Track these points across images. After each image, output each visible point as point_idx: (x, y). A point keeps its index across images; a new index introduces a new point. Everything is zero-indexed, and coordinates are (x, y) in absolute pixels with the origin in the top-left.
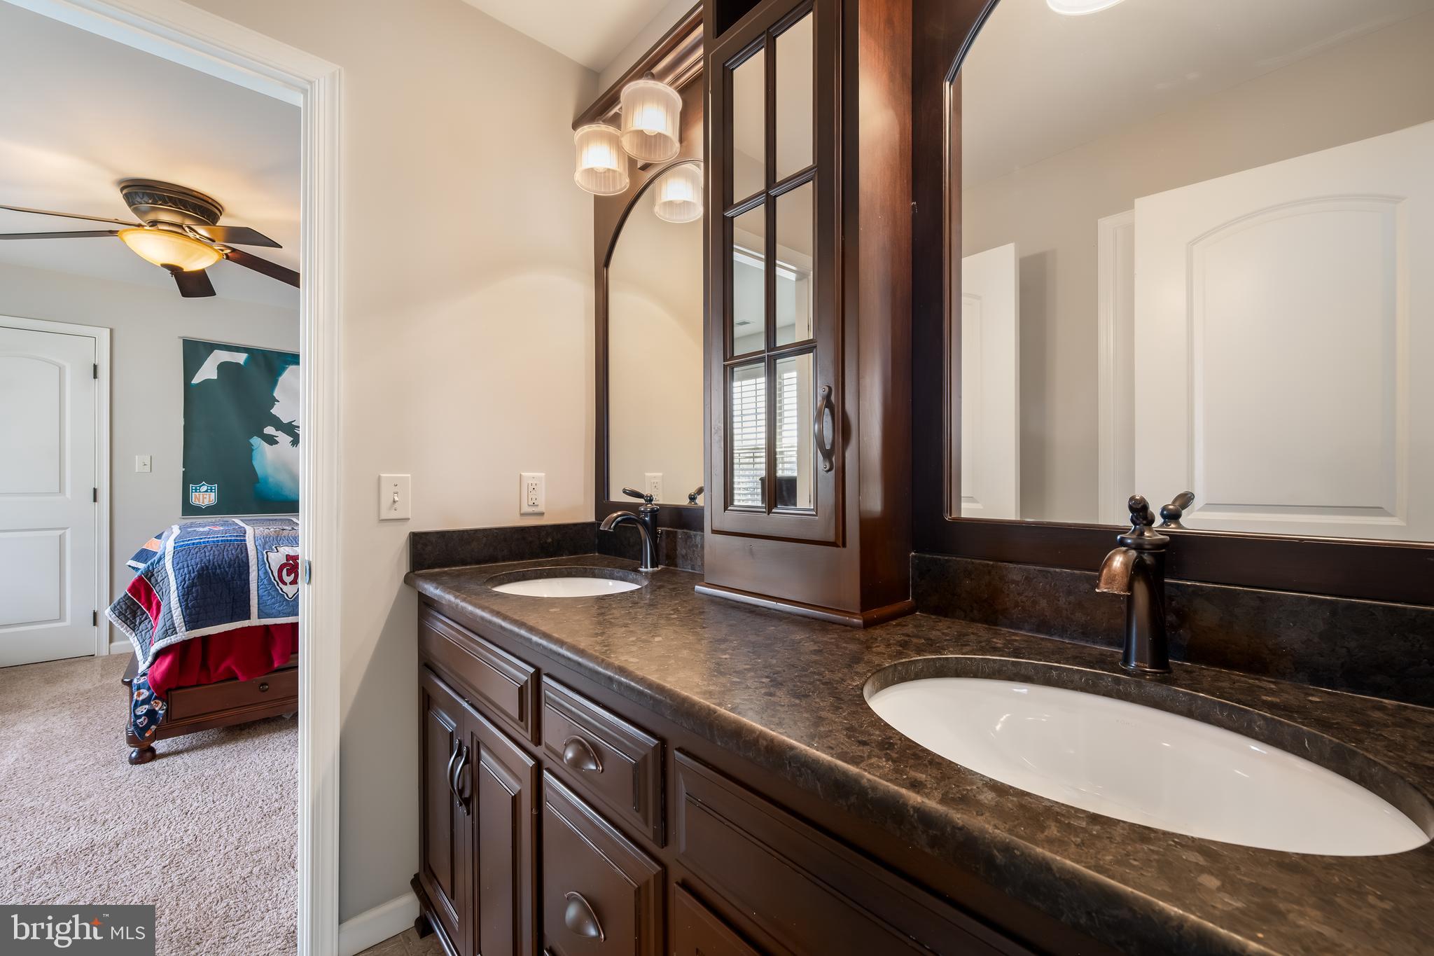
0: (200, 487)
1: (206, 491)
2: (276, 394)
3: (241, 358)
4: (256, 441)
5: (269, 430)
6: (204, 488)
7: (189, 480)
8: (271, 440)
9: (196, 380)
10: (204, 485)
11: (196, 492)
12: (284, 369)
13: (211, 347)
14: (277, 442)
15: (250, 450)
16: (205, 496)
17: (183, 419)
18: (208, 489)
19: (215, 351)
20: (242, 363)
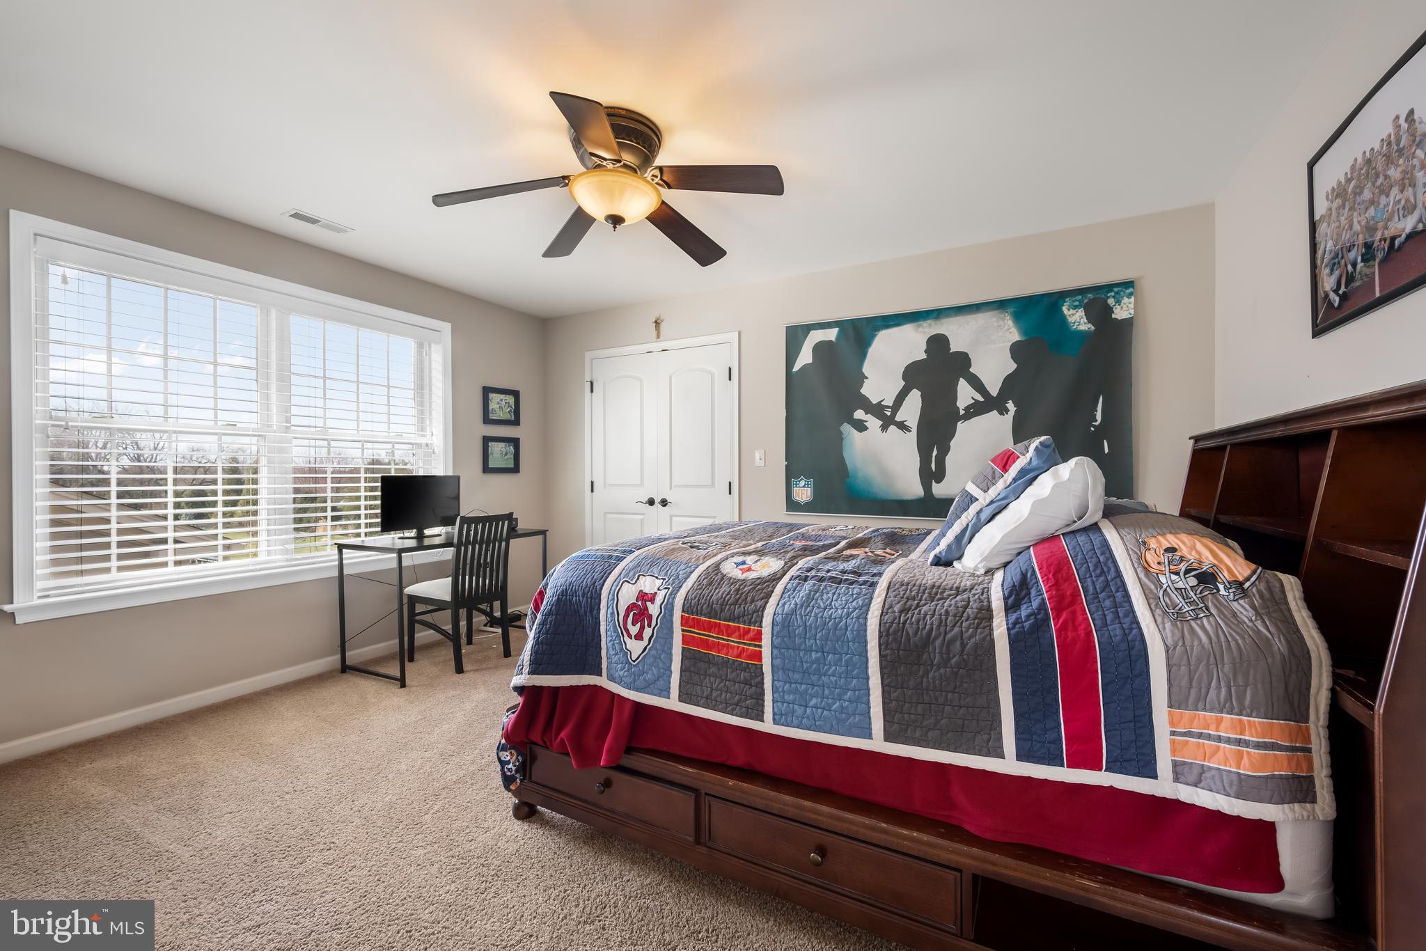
0: (799, 481)
1: (804, 487)
2: (866, 369)
3: (832, 334)
4: (847, 428)
5: (859, 414)
6: (802, 483)
7: (791, 474)
8: (861, 426)
9: (796, 368)
10: (802, 479)
11: (796, 487)
12: (873, 337)
13: (808, 328)
14: (866, 428)
15: (840, 438)
16: (804, 493)
17: (785, 410)
18: (805, 484)
19: (812, 332)
20: (834, 339)
